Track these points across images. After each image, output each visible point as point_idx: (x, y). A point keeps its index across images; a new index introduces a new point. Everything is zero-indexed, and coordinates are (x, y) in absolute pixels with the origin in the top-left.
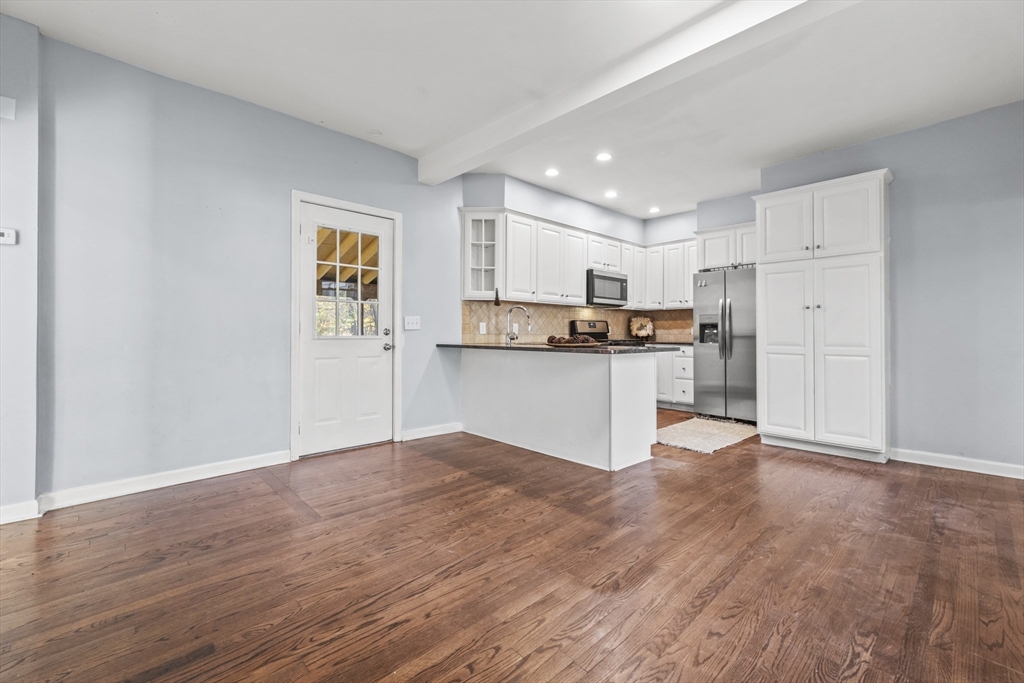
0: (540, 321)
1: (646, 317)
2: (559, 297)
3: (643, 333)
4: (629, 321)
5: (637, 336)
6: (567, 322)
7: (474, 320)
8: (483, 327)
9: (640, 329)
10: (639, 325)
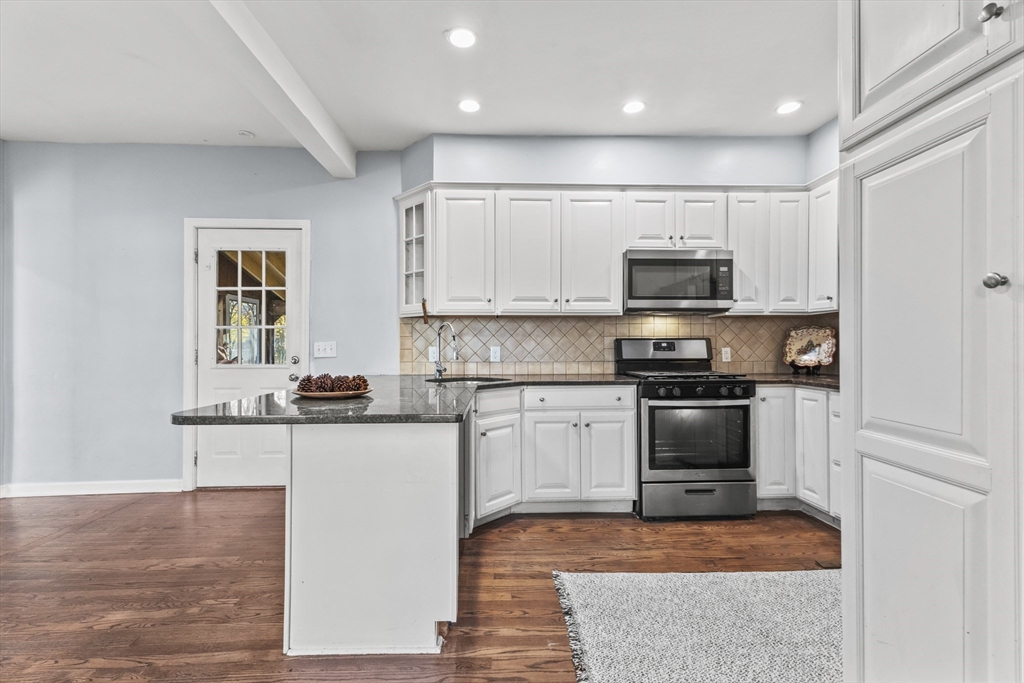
0: (548, 342)
1: (822, 327)
2: (551, 303)
3: (809, 359)
4: (787, 336)
5: (793, 364)
6: (609, 341)
7: (420, 343)
8: (433, 353)
9: (804, 351)
10: (804, 343)
